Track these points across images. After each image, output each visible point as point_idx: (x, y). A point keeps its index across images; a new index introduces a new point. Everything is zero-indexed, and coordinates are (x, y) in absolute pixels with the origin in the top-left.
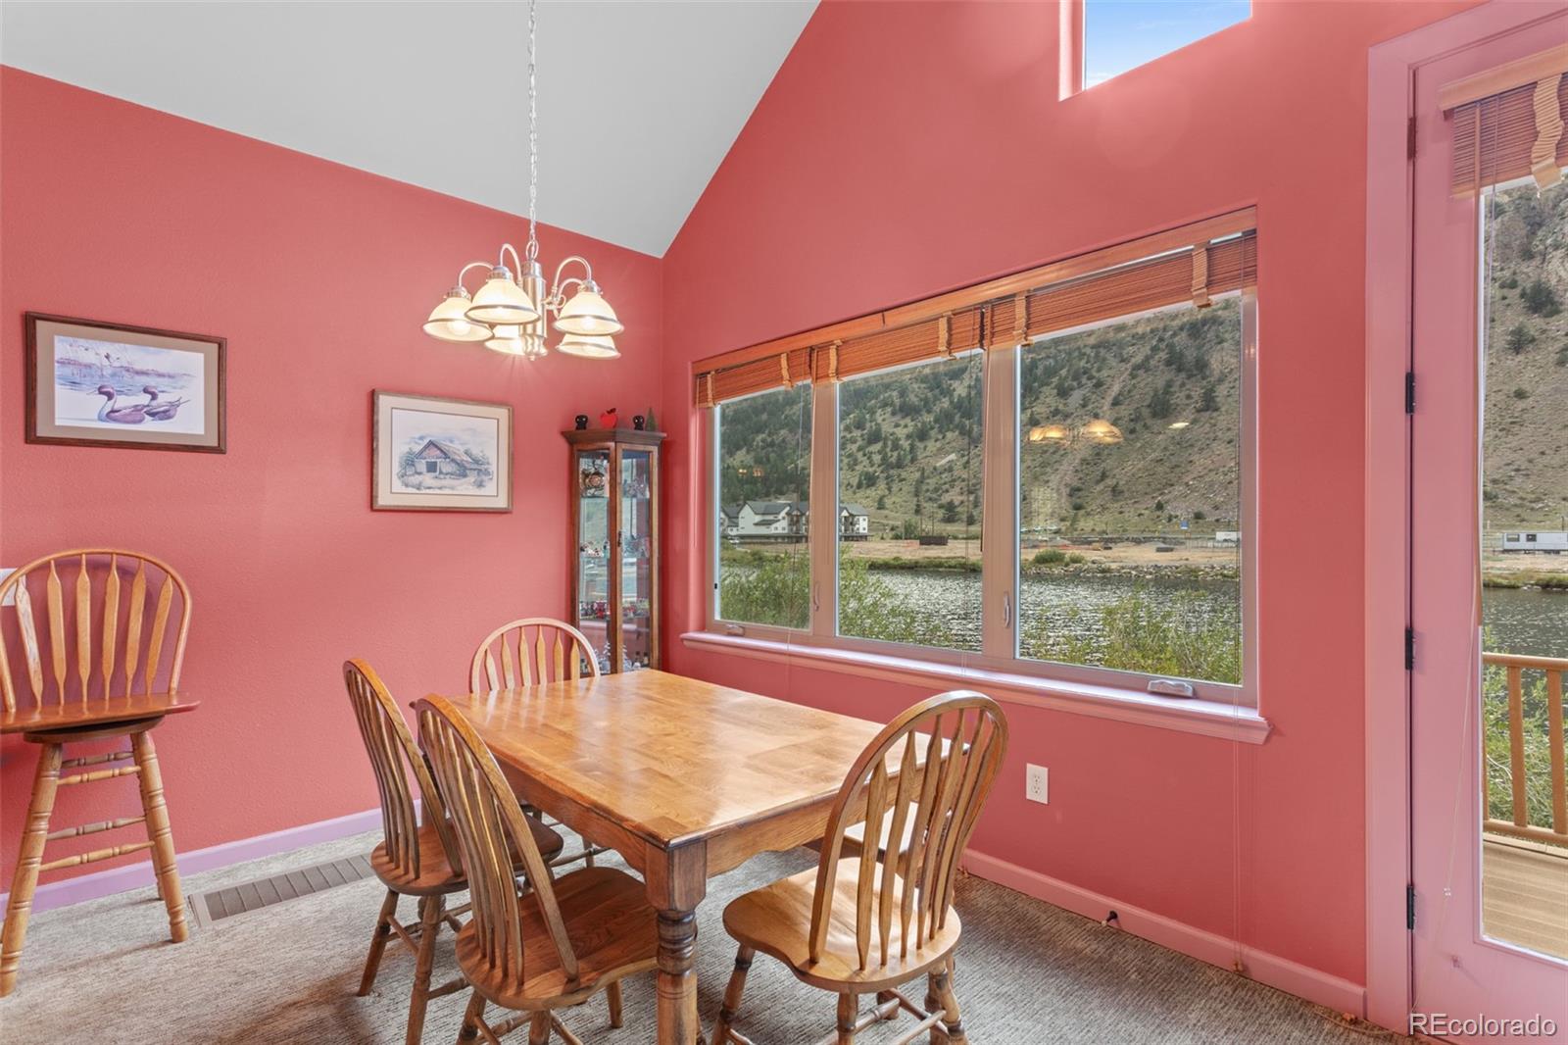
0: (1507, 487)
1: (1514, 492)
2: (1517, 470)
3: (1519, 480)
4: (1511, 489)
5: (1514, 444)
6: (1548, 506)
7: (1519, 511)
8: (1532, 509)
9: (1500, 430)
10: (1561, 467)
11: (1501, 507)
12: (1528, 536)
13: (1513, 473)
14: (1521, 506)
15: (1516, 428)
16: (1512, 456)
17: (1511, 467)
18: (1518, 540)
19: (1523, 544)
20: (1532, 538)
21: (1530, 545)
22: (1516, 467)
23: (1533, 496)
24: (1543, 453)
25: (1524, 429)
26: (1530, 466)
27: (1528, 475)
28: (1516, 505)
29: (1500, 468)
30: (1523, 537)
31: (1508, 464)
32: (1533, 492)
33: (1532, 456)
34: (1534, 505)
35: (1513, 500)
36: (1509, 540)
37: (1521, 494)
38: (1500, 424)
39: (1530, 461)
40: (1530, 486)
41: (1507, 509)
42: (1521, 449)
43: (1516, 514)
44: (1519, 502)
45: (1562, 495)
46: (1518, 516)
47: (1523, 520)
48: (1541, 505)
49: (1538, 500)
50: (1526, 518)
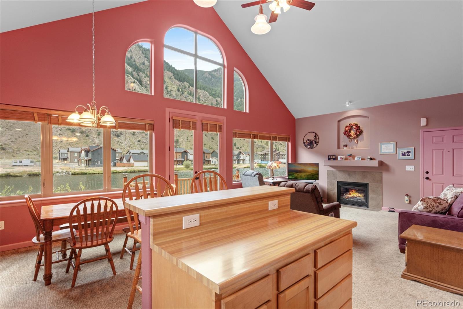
0: (9, 146)
1: (11, 148)
2: (12, 141)
3: (12, 144)
4: (10, 147)
5: (11, 133)
6: (21, 152)
7: (13, 153)
8: (17, 153)
9: (7, 129)
10: (24, 141)
11: (7, 152)
12: (20, 161)
13: (11, 142)
14: (13, 152)
15: (11, 129)
16: (10, 137)
17: (10, 140)
18: (17, 162)
19: (18, 164)
20: (21, 162)
21: (21, 164)
22: (11, 140)
23: (17, 149)
24: (19, 137)
25: (14, 129)
26: (15, 140)
27: (15, 143)
28: (12, 152)
29: (6, 140)
30: (18, 162)
31: (10, 139)
32: (16, 148)
33: (16, 138)
34: (17, 152)
35: (11, 150)
36: (14, 162)
37: (13, 149)
38: (7, 127)
39: (16, 139)
40: (16, 146)
41: (9, 153)
42: (13, 135)
43: (12, 155)
44: (13, 151)
45: (24, 150)
46: (13, 155)
47: (14, 156)
48: (19, 152)
49: (18, 151)
50: (15, 156)
